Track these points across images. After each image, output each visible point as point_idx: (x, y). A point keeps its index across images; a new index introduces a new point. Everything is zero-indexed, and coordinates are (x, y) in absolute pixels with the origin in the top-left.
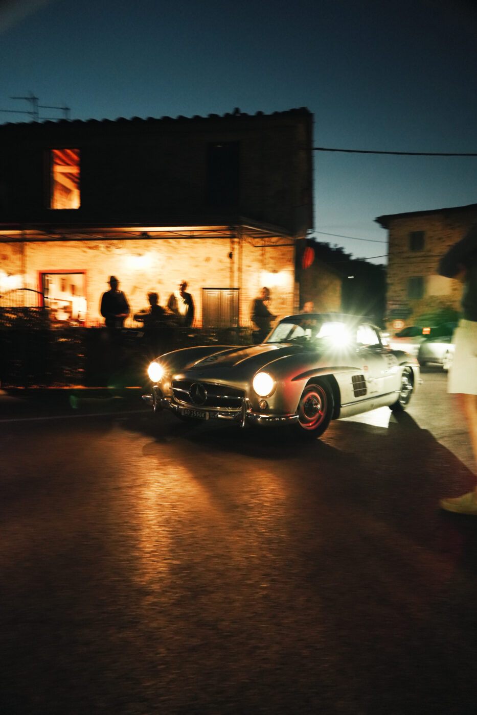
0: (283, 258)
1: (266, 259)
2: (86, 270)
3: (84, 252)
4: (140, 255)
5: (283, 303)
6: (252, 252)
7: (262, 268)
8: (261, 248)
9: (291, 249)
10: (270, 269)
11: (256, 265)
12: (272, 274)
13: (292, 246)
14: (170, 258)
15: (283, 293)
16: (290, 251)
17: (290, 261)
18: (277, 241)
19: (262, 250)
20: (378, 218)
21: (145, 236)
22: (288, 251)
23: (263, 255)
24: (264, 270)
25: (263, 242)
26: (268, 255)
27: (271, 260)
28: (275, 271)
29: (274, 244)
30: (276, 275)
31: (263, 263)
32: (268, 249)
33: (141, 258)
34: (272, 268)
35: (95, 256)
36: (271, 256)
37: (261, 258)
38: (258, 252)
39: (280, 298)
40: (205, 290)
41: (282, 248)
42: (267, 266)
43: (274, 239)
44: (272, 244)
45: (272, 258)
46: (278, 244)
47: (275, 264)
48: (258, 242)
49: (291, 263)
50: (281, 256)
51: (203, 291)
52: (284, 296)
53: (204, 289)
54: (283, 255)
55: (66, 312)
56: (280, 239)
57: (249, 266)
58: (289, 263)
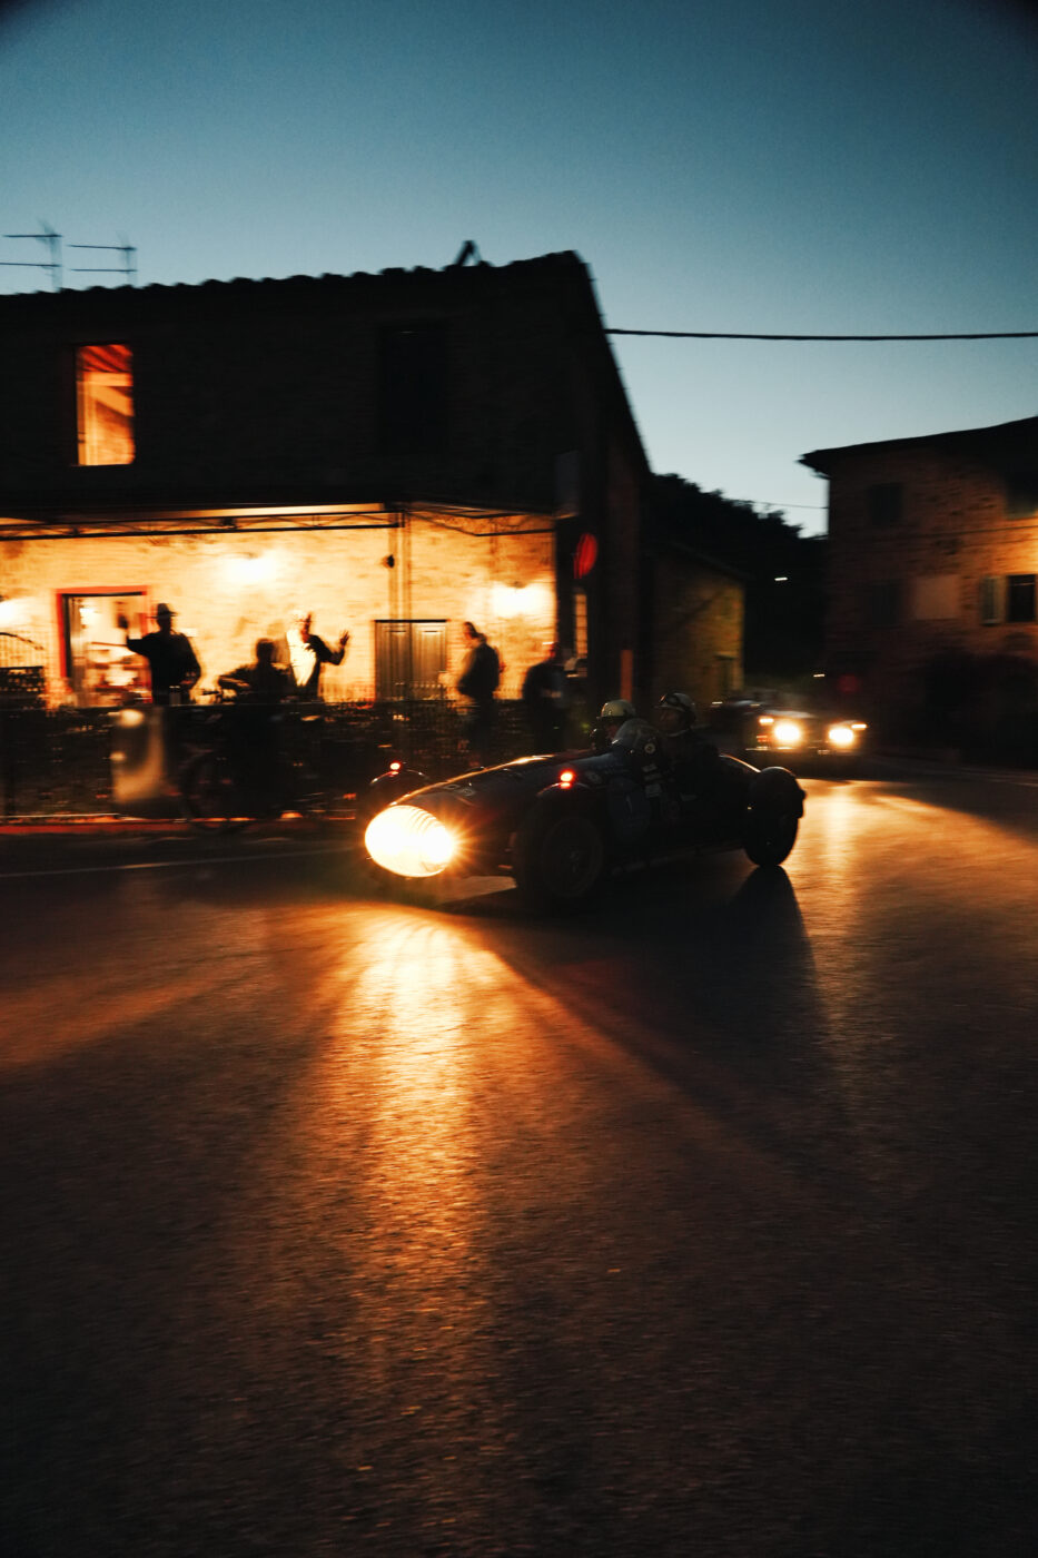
0: (532, 558)
1: (498, 559)
2: (145, 587)
3: (145, 551)
4: (251, 555)
5: (534, 649)
6: (473, 546)
7: (492, 579)
8: (488, 537)
9: (548, 538)
10: (508, 581)
11: (481, 573)
12: (512, 590)
13: (550, 534)
14: (310, 561)
15: (533, 629)
16: (547, 543)
17: (546, 563)
18: (522, 522)
19: (491, 542)
20: (806, 455)
21: (230, 525)
22: (543, 543)
23: (493, 552)
24: (495, 582)
25: (493, 526)
26: (503, 552)
27: (512, 563)
28: (518, 585)
29: (515, 529)
30: (520, 591)
31: (494, 568)
32: (503, 539)
33: (254, 561)
34: (510, 577)
35: (165, 559)
36: (510, 553)
37: (489, 557)
38: (483, 545)
39: (529, 639)
40: (379, 624)
41: (528, 536)
42: (503, 574)
43: (515, 520)
44: (509, 529)
45: (511, 558)
46: (521, 529)
47: (518, 569)
48: (484, 527)
49: (548, 567)
50: (529, 555)
51: (376, 627)
52: (536, 634)
53: (377, 621)
54: (533, 551)
55: (126, 669)
56: (527, 520)
57: (467, 575)
58: (544, 567)
